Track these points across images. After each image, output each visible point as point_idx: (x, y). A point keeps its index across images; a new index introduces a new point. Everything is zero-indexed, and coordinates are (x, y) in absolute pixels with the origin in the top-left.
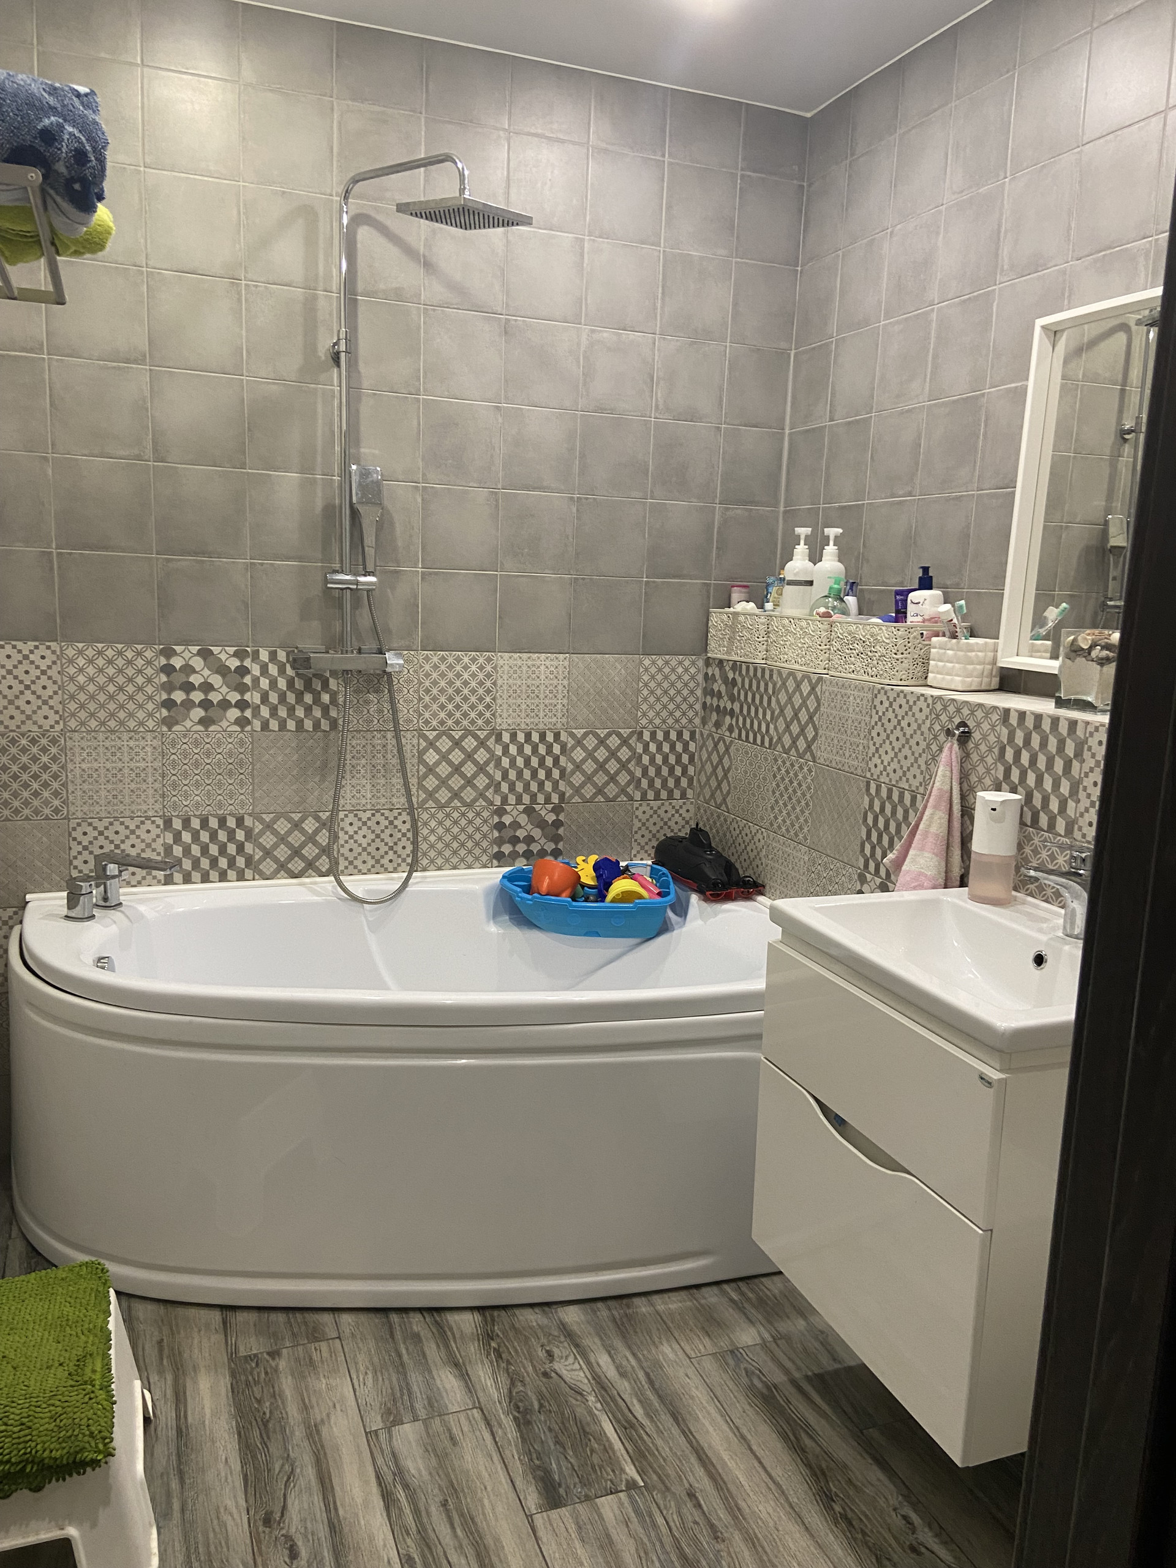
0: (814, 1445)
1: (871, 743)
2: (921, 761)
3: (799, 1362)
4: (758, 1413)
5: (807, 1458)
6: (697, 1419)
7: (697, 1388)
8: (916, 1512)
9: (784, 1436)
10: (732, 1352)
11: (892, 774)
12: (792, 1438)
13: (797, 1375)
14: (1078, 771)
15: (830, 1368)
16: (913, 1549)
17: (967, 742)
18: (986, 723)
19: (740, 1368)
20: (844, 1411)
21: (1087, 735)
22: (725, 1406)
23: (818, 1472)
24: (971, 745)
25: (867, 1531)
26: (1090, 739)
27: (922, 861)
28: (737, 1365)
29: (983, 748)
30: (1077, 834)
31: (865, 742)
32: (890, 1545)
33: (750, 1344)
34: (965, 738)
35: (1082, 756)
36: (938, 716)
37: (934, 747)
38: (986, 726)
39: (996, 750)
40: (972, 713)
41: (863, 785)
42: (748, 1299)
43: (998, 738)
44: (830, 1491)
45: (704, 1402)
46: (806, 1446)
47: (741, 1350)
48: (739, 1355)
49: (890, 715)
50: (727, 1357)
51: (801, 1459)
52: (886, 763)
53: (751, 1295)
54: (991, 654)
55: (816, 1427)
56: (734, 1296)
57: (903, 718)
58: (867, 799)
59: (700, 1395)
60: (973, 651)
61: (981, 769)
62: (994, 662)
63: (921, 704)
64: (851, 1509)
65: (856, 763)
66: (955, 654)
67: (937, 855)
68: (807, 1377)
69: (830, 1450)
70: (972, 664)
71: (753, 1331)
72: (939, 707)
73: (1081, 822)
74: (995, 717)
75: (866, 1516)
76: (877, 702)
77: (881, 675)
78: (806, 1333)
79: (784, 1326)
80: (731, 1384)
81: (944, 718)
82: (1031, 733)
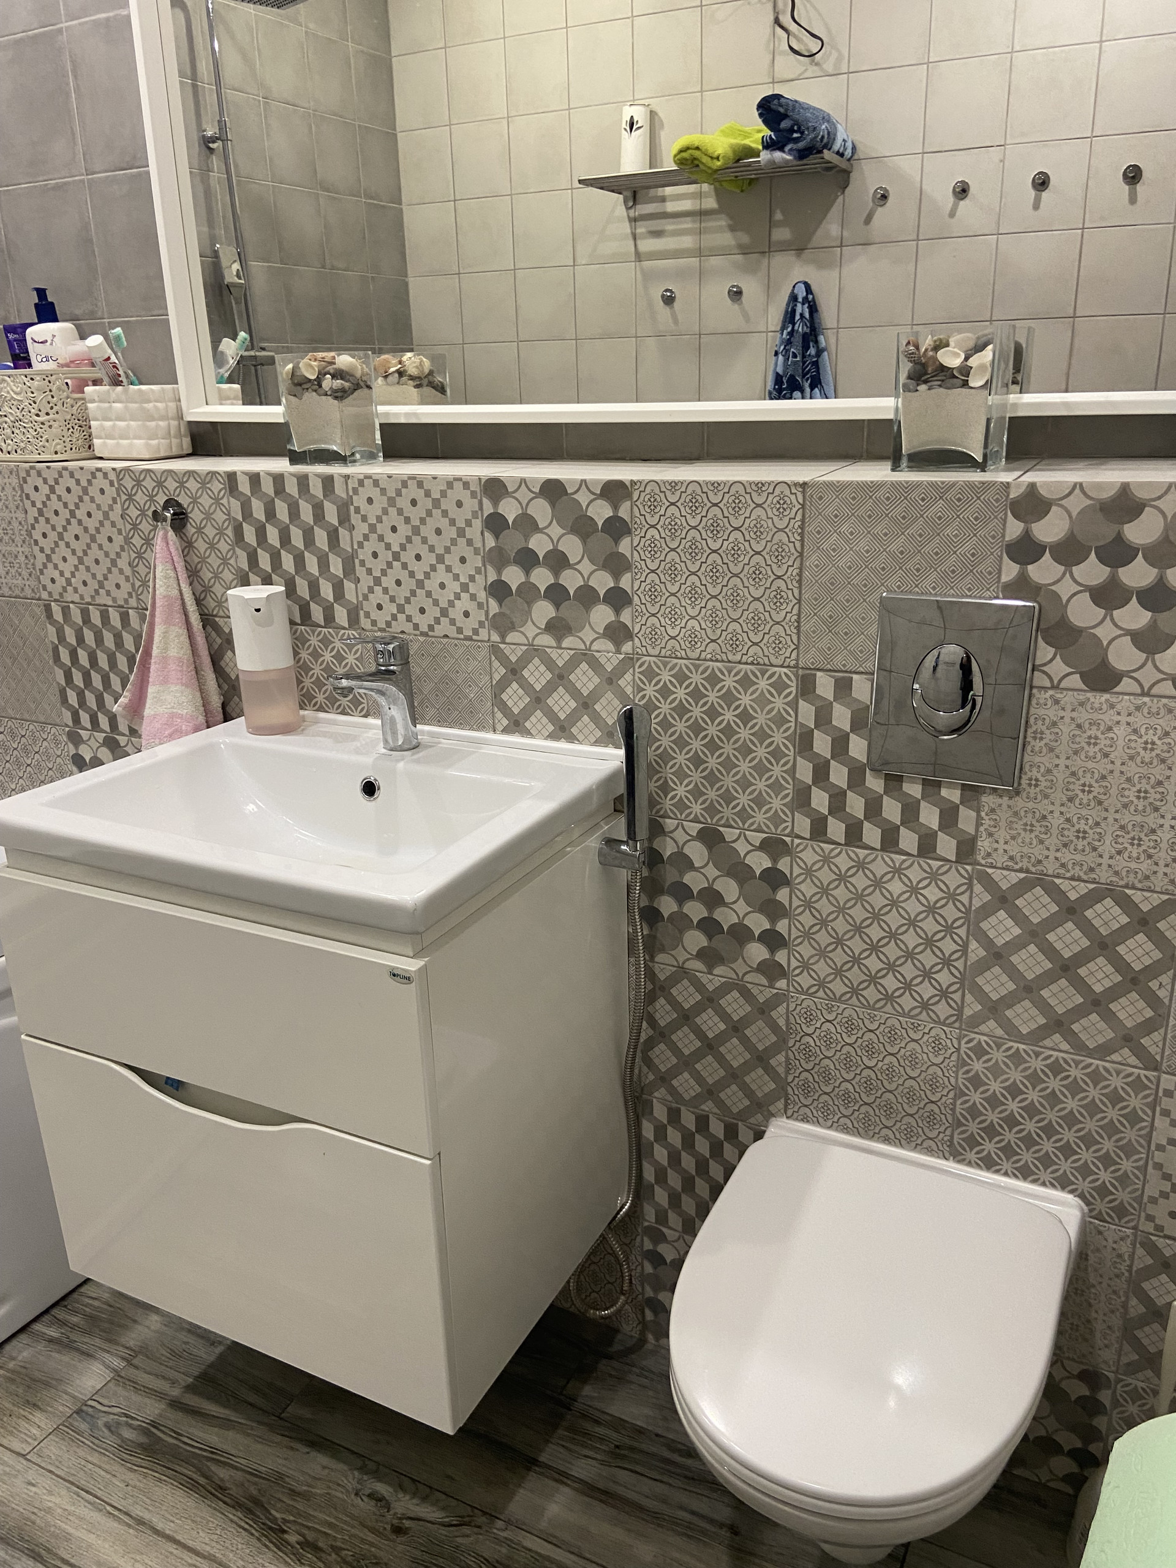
0: (232, 1472)
1: (36, 549)
2: (122, 563)
3: (172, 1374)
4: (145, 1476)
5: (230, 1496)
6: (68, 1537)
7: (50, 1493)
8: (380, 1481)
9: (192, 1486)
10: (79, 1412)
11: (82, 589)
12: (202, 1481)
13: (175, 1392)
14: (349, 541)
15: (212, 1358)
16: (398, 1530)
17: (184, 526)
18: (205, 496)
19: (99, 1429)
20: (251, 1404)
21: (351, 493)
22: (99, 1493)
23: (250, 1505)
24: (190, 530)
25: (339, 1544)
26: (355, 497)
27: (169, 698)
28: (93, 1427)
29: (210, 531)
30: (365, 623)
31: (26, 550)
32: (372, 1544)
33: (98, 1387)
34: (180, 519)
35: (349, 520)
36: (130, 497)
37: (137, 541)
38: (206, 501)
39: (230, 532)
40: (182, 485)
41: (39, 611)
42: (73, 1327)
43: (229, 515)
44: (274, 1520)
45: (68, 1507)
46: (222, 1480)
47: (90, 1403)
48: (90, 1410)
49: (55, 504)
50: (76, 1424)
51: (225, 1503)
52: (68, 575)
53: (75, 1319)
54: (172, 405)
55: (225, 1447)
56: (53, 1332)
57: (77, 506)
58: (52, 630)
59: (58, 1500)
60: (149, 401)
61: (214, 561)
62: (180, 417)
63: (100, 482)
64: (309, 1528)
65: (19, 582)
66: (126, 408)
67: (187, 686)
68: (189, 1388)
69: (256, 1466)
70: (153, 419)
71: (97, 1368)
72: (128, 483)
73: (366, 606)
74: (216, 486)
75: (331, 1525)
76: (29, 489)
77: (23, 450)
78: (164, 1328)
79: (133, 1338)
80: (95, 1458)
81: (140, 498)
82: (273, 501)
